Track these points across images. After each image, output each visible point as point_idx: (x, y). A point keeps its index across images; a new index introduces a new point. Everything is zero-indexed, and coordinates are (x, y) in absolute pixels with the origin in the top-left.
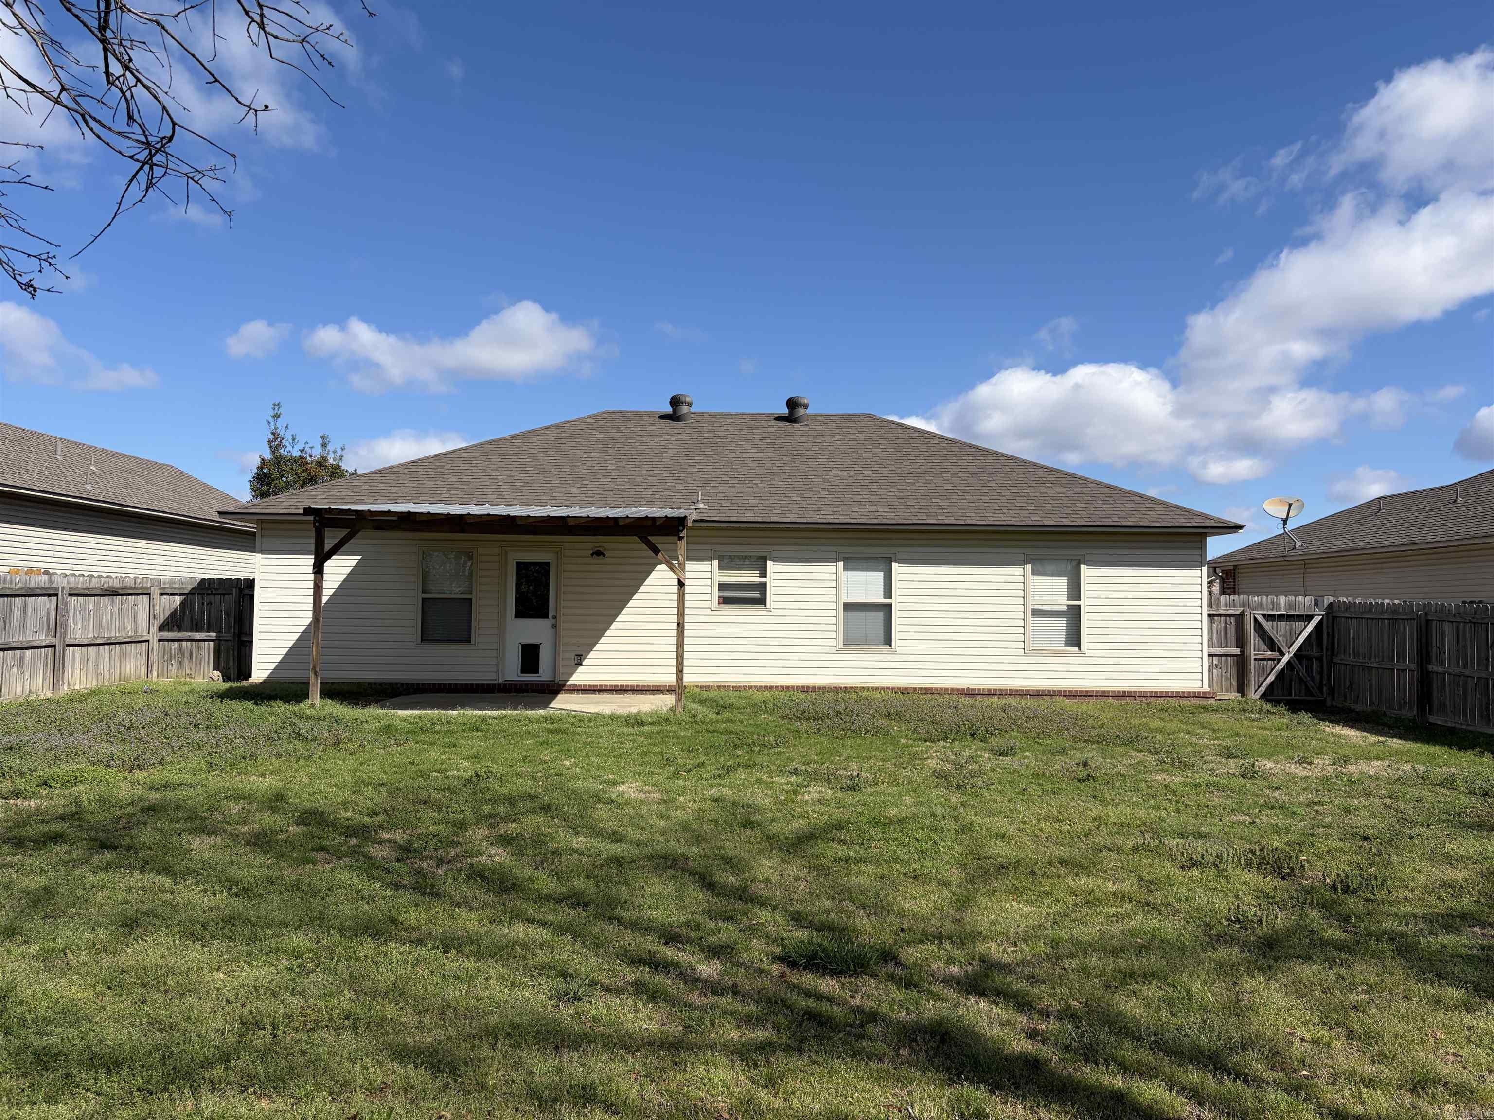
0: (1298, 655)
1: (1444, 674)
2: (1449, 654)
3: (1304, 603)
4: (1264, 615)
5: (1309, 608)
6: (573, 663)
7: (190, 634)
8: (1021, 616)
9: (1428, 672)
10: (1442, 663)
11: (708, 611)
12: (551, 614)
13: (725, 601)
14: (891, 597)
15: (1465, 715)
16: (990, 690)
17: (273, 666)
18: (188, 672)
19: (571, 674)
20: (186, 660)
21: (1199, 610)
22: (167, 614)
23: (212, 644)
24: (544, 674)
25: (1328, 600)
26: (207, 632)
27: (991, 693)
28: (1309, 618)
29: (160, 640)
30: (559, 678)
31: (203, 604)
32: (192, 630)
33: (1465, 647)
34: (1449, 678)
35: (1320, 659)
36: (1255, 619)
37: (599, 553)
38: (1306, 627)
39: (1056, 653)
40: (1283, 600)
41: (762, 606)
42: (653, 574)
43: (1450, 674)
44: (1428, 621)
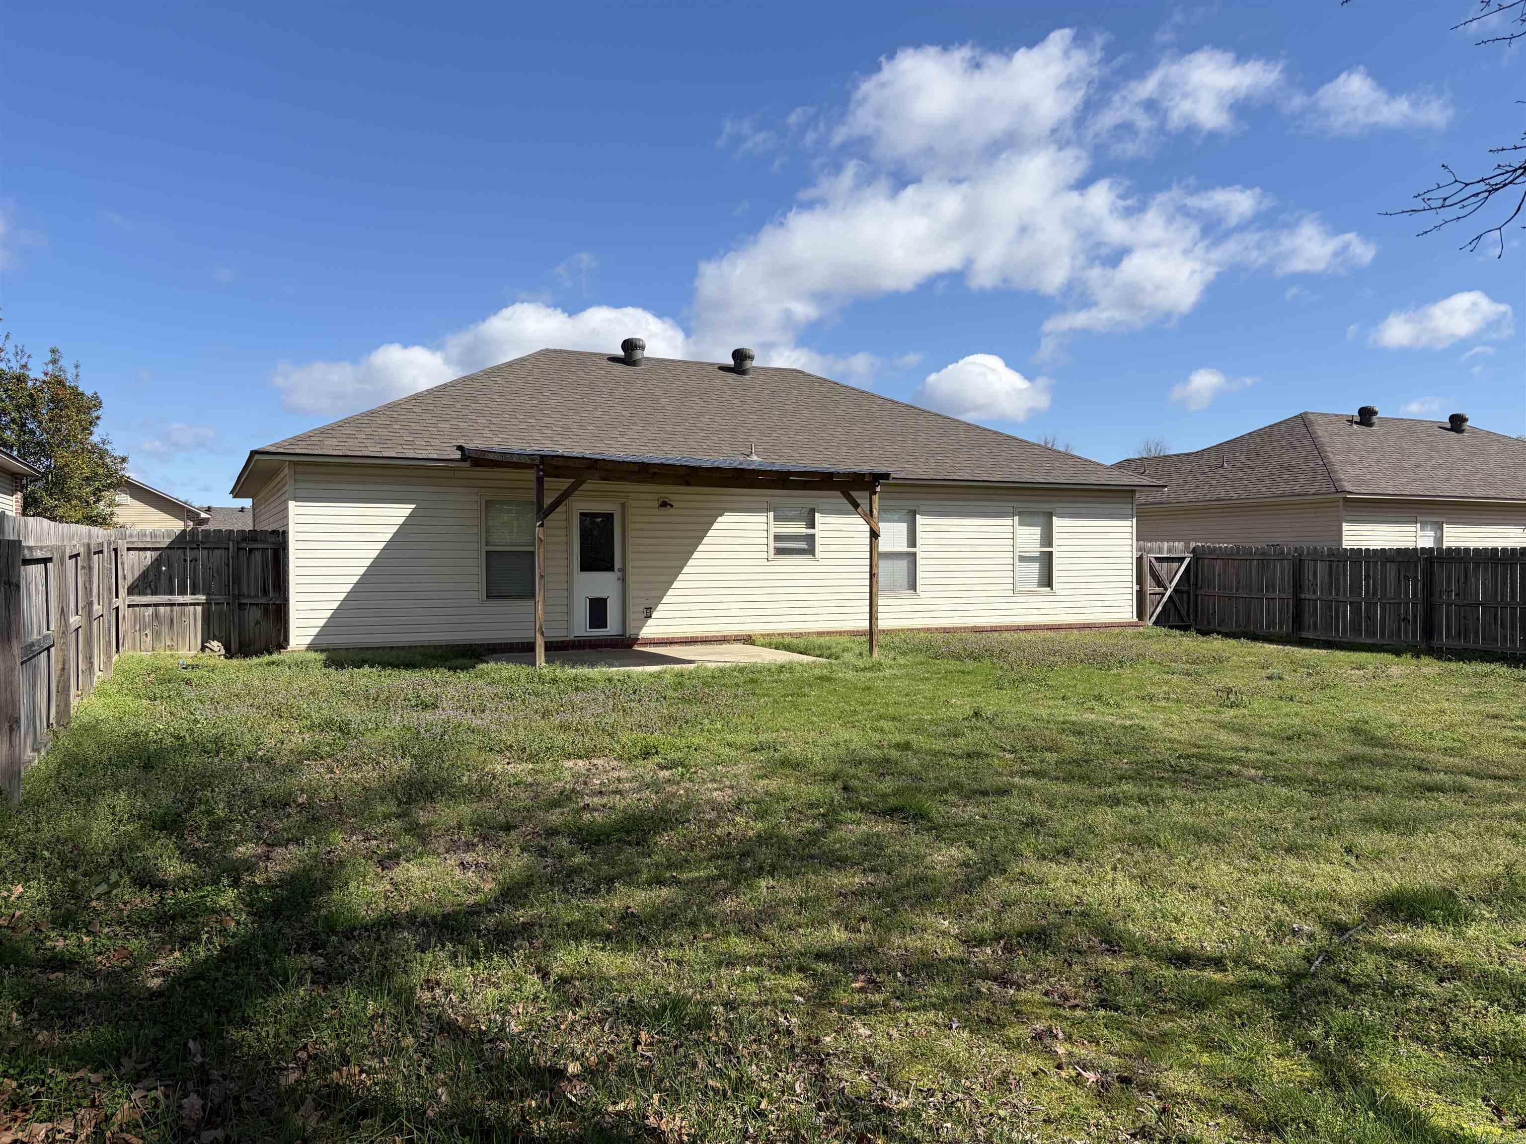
0: (1175, 590)
1: (1316, 600)
2: (1322, 585)
3: (1179, 548)
4: (1156, 558)
5: (1181, 552)
6: (642, 616)
7: (170, 597)
8: (1011, 561)
9: (1300, 599)
10: (1315, 592)
11: (765, 562)
12: (617, 564)
13: (779, 551)
14: (915, 547)
15: (1337, 630)
16: (992, 627)
17: (315, 631)
18: (168, 643)
19: (641, 628)
20: (165, 630)
21: (1130, 554)
22: (137, 574)
23: (199, 609)
24: (612, 628)
25: (1193, 545)
26: (193, 594)
27: (993, 630)
28: (1181, 560)
29: (129, 606)
30: (630, 632)
31: (185, 560)
32: (172, 593)
33: (1338, 579)
34: (1321, 605)
35: (1188, 593)
36: (1150, 561)
37: (664, 504)
38: (1180, 567)
39: (1033, 593)
40: (1166, 545)
41: (811, 556)
42: (715, 526)
43: (1321, 600)
44: (1300, 560)
